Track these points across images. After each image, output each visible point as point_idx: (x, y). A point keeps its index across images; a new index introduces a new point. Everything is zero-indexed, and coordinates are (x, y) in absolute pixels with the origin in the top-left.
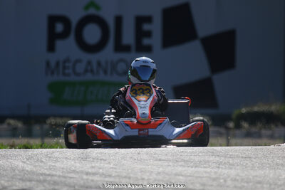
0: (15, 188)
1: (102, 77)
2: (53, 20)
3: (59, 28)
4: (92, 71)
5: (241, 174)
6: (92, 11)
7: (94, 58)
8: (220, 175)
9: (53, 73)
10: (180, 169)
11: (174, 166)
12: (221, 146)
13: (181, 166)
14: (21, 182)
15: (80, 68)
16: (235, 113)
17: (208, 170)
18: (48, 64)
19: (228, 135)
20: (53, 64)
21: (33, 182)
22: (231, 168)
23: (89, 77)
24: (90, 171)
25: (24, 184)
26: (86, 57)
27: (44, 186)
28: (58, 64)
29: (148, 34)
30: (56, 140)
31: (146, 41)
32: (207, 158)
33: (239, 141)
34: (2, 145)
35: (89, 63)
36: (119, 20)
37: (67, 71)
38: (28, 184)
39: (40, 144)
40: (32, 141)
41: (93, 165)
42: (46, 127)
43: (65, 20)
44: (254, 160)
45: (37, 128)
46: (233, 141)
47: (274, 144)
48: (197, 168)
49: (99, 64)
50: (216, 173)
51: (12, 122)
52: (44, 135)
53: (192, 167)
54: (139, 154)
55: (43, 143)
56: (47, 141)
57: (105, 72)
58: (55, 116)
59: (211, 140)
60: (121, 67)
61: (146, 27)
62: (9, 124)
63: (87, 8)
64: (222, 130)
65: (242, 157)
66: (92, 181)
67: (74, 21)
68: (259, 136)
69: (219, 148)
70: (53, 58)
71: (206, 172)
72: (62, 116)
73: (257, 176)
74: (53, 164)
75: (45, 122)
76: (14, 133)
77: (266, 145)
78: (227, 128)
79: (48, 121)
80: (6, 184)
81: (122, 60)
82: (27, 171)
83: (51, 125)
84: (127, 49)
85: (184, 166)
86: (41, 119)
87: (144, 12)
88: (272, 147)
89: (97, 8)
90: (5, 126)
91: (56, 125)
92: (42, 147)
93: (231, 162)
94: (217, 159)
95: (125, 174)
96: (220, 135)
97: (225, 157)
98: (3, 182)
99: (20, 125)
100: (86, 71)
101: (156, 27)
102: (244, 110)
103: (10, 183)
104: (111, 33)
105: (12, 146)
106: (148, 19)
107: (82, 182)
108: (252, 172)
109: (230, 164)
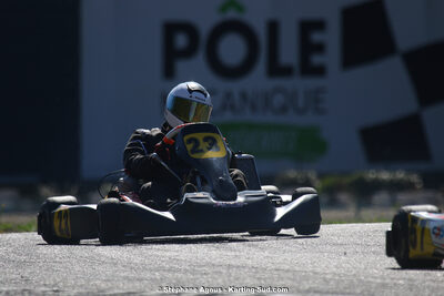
0: (116, 291)
1: (248, 116)
2: (170, 29)
3: (181, 41)
4: (232, 108)
6: (232, 14)
7: (236, 87)
13: (374, 253)
14: (126, 281)
21: (145, 282)
23: (228, 117)
24: (233, 263)
25: (131, 285)
26: (222, 86)
29: (320, 48)
31: (316, 59)
35: (229, 95)
36: (273, 28)
38: (137, 284)
41: (238, 253)
43: (190, 29)
49: (244, 96)
57: (254, 108)
60: (278, 100)
61: (316, 37)
63: (223, 9)
67: (205, 28)
80: (103, 285)
81: (279, 90)
82: (136, 264)
84: (286, 72)
87: (313, 14)
89: (240, 9)
95: (287, 267)
98: (98, 282)
100: (224, 107)
101: (332, 38)
103: (110, 284)
104: (262, 47)
106: (319, 25)
107: (220, 281)
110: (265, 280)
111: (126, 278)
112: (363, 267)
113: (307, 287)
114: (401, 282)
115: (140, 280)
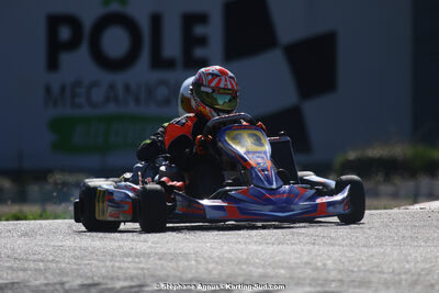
1: (132, 108)
2: (54, 22)
3: (65, 33)
4: (116, 100)
5: (348, 255)
6: (115, 7)
7: (119, 79)
8: (316, 256)
9: (55, 103)
10: (255, 247)
11: (245, 243)
13: (256, 242)
14: (9, 272)
15: (98, 95)
16: (338, 160)
17: (297, 248)
18: (48, 90)
20: (56, 90)
21: (29, 272)
22: (332, 245)
23: (112, 108)
25: (14, 275)
26: (106, 77)
27: (46, 278)
28: (63, 89)
29: (203, 41)
30: (63, 206)
31: (199, 52)
35: (112, 87)
36: (156, 21)
37: (77, 100)
38: (21, 274)
39: (39, 213)
40: (26, 209)
42: (48, 187)
43: (73, 22)
45: (34, 189)
47: (398, 206)
48: (280, 247)
49: (127, 88)
50: (310, 252)
52: (45, 199)
53: (273, 244)
55: (44, 211)
56: (50, 208)
57: (137, 100)
58: (63, 170)
60: (162, 92)
61: (199, 30)
66: (120, 268)
67: (88, 20)
70: (56, 80)
71: (294, 252)
72: (72, 171)
73: (372, 256)
74: (60, 244)
75: (46, 181)
77: (385, 208)
79: (51, 179)
81: (163, 83)
83: (56, 184)
84: (169, 64)
85: (261, 244)
86: (40, 175)
87: (196, 7)
88: (396, 210)
91: (65, 184)
92: (42, 217)
99: (7, 184)
100: (107, 100)
101: (214, 30)
102: (352, 155)
104: (145, 41)
106: (202, 18)
107: (103, 271)
108: (365, 250)
109: (332, 239)
110: (148, 269)
111: (10, 268)
112: (244, 256)
113: (190, 276)
114: (282, 271)
115: (25, 270)
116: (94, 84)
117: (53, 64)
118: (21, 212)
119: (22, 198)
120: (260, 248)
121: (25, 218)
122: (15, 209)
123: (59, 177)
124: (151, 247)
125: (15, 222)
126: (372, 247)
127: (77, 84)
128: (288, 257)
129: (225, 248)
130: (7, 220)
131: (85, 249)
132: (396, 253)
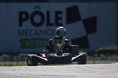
1: (42, 36)
2: (21, 13)
3: (24, 16)
4: (37, 34)
5: (99, 76)
6: (37, 9)
7: (38, 28)
8: (91, 76)
9: (21, 35)
10: (75, 74)
11: (72, 72)
12: (91, 64)
13: (75, 72)
16: (97, 50)
17: (86, 74)
18: (19, 31)
19: (94, 59)
20: (21, 31)
22: (95, 73)
23: (36, 36)
26: (35, 28)
28: (23, 31)
29: (61, 18)
30: (23, 62)
31: (60, 21)
32: (85, 69)
33: (99, 62)
34: (1, 65)
35: (36, 31)
36: (48, 13)
37: (27, 34)
39: (16, 64)
41: (39, 73)
42: (19, 57)
43: (26, 13)
44: (105, 70)
45: (15, 58)
46: (96, 62)
47: (113, 63)
48: (81, 74)
49: (40, 31)
50: (89, 75)
51: (5, 55)
52: (18, 61)
53: (79, 73)
54: (57, 68)
55: (18, 64)
57: (43, 34)
58: (23, 53)
59: (87, 62)
60: (50, 32)
61: (60, 16)
62: (4, 56)
63: (35, 8)
64: (92, 58)
65: (100, 69)
67: (30, 13)
68: (107, 59)
69: (91, 65)
70: (21, 29)
71: (85, 75)
72: (25, 53)
73: (106, 76)
74: (22, 73)
75: (18, 55)
76: (6, 60)
77: (110, 63)
78: (94, 57)
79: (20, 55)
81: (50, 29)
82: (11, 75)
84: (52, 25)
87: (59, 9)
88: (112, 64)
89: (39, 8)
90: (2, 57)
91: (23, 56)
92: (17, 65)
93: (95, 71)
94: (90, 69)
96: (91, 59)
97: (93, 68)
99: (8, 56)
100: (35, 34)
101: (64, 16)
102: (101, 49)
104: (45, 18)
105: (5, 65)
106: (61, 12)
108: (104, 75)
109: (95, 72)
116: (32, 30)
117: (21, 25)
118: (12, 64)
119: (12, 60)
120: (76, 74)
121: (13, 66)
122: (10, 63)
123: (22, 54)
124: (46, 73)
125: (10, 67)
126: (106, 74)
127: (27, 30)
128: (83, 76)
129: (67, 74)
130: (8, 66)
131: (29, 74)
132: (112, 75)
